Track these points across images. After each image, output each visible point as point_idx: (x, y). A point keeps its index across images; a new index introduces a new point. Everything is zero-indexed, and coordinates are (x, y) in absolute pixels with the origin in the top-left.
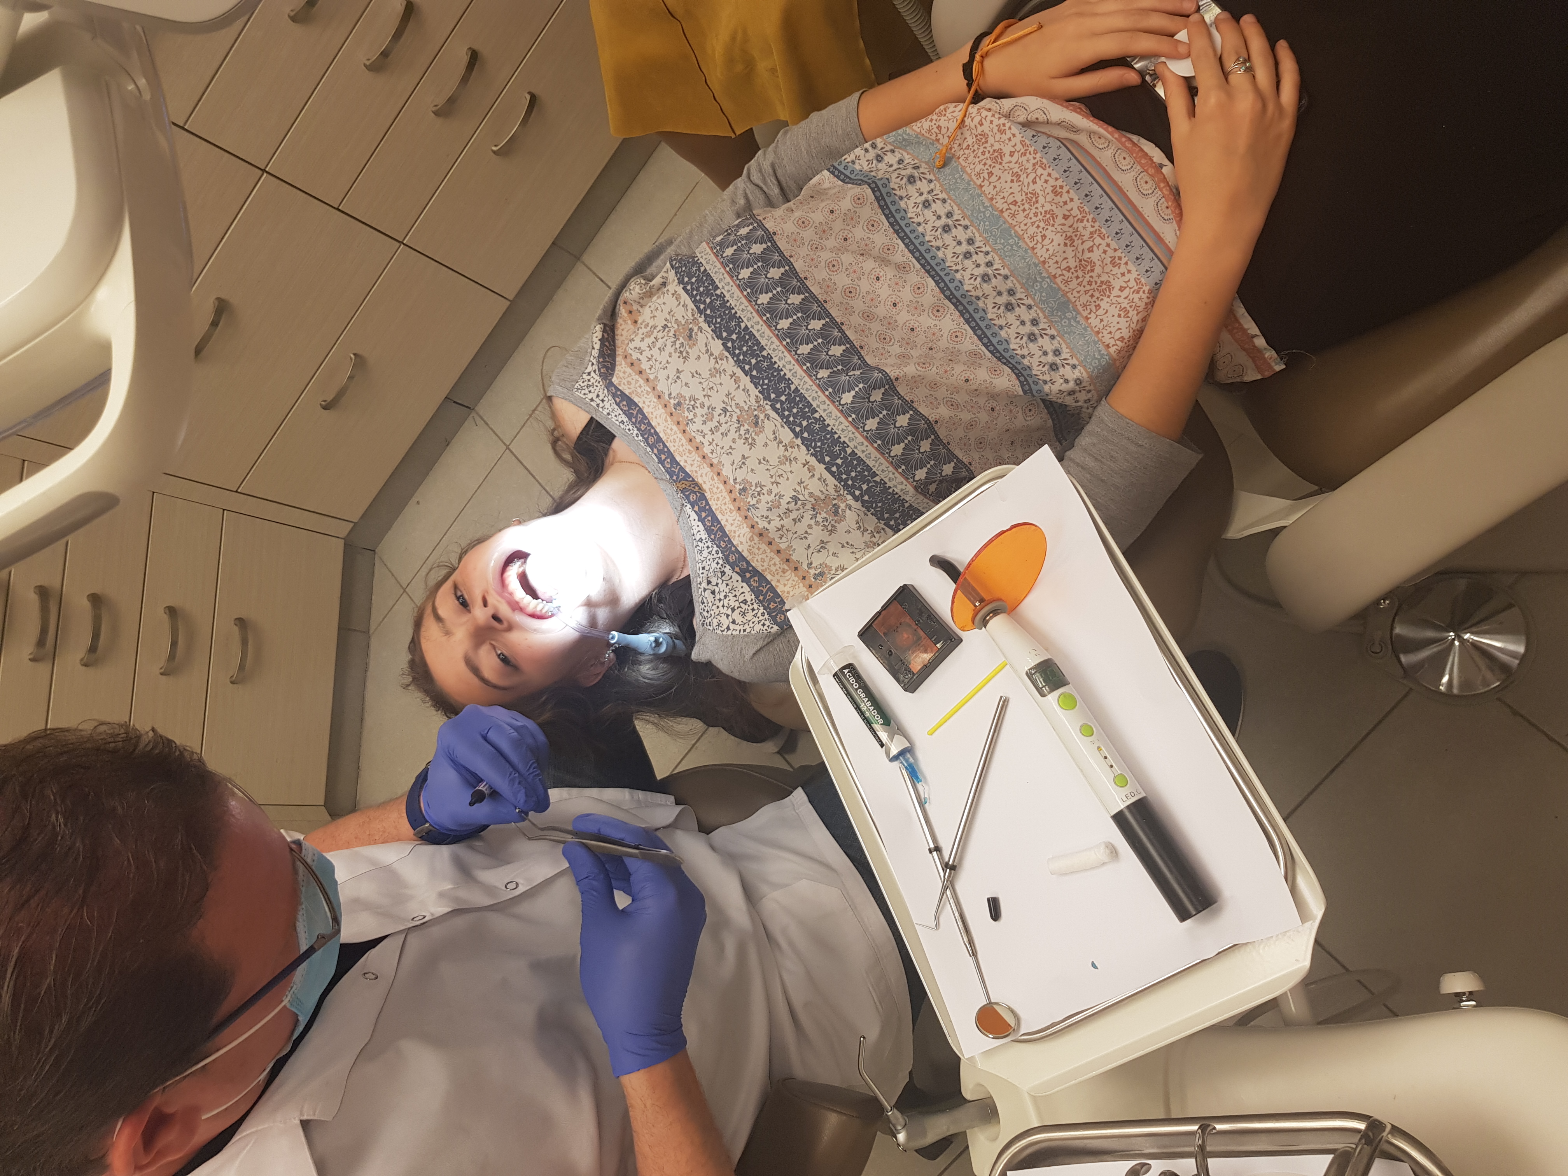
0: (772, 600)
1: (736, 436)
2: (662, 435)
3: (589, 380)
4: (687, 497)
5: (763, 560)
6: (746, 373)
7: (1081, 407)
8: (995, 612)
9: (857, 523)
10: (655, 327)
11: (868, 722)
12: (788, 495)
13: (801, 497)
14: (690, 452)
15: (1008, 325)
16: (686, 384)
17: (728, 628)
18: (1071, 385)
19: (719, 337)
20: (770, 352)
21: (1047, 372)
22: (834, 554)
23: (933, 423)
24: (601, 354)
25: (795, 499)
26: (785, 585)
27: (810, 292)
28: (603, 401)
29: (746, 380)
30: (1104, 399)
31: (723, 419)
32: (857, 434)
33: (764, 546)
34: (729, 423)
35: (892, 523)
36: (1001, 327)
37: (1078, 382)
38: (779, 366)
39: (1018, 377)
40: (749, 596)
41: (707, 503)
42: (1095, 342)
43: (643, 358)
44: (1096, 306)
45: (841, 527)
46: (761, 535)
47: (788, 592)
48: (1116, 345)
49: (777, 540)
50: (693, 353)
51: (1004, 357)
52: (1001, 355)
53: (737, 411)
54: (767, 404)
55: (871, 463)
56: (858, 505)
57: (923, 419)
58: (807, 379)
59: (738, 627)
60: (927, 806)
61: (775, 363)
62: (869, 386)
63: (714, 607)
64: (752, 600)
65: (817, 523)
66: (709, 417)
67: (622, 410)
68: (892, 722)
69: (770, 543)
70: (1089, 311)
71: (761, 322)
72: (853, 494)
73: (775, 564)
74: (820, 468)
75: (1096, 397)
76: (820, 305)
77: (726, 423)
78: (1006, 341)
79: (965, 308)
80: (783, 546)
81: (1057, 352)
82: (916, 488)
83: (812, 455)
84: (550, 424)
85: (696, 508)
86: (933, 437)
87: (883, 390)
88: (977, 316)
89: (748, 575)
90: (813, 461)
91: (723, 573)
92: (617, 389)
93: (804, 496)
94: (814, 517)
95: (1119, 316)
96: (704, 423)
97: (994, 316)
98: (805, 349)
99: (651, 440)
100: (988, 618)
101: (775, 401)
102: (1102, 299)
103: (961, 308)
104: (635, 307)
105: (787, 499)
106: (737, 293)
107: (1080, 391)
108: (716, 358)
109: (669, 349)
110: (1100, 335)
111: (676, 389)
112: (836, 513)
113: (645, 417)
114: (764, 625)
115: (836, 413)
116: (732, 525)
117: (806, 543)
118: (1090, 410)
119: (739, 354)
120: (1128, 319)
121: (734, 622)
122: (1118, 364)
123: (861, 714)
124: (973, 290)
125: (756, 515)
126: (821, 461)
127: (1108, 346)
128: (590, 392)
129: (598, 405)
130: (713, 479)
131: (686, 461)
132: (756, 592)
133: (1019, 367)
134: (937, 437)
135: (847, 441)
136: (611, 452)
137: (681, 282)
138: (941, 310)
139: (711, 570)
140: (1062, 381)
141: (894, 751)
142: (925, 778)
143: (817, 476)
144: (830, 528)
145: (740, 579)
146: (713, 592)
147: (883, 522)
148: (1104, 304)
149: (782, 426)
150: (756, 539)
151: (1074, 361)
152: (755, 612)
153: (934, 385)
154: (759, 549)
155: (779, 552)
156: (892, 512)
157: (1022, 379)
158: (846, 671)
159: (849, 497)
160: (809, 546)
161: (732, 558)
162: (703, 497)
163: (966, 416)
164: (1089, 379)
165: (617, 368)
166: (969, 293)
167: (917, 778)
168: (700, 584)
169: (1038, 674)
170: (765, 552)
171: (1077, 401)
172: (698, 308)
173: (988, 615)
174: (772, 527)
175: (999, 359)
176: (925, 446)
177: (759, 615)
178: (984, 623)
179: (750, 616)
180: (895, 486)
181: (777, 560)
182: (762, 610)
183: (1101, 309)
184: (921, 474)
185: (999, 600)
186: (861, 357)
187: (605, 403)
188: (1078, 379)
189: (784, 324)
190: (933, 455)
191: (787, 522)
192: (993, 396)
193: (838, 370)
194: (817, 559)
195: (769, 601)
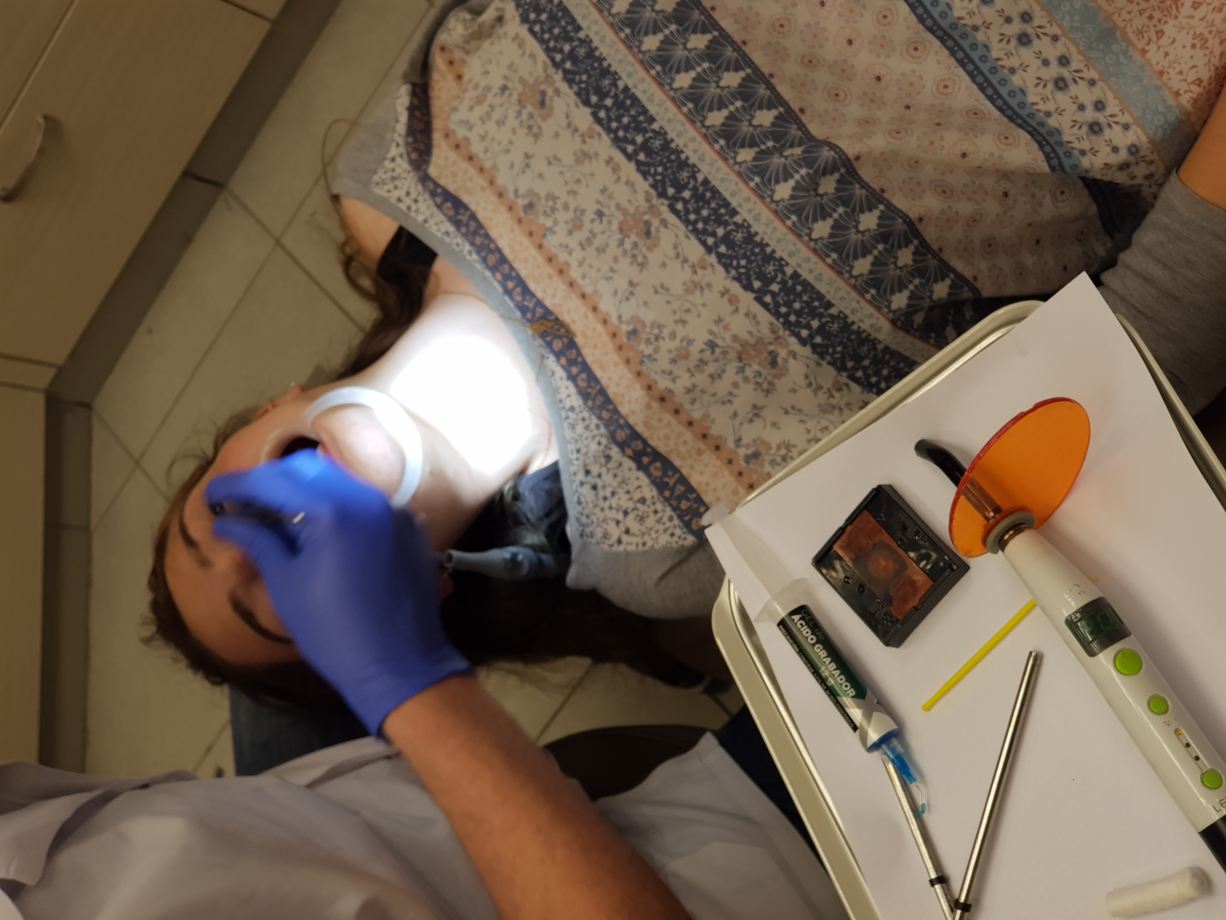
0: (683, 496)
1: (619, 252)
2: (507, 252)
3: (393, 170)
4: (549, 344)
5: (667, 437)
6: (629, 157)
7: (1140, 185)
8: (1017, 528)
9: (807, 377)
10: (488, 89)
11: (832, 693)
12: (701, 338)
13: (719, 342)
14: (550, 277)
15: (1024, 67)
16: (541, 176)
17: (619, 541)
18: (1123, 155)
19: (586, 102)
20: (663, 124)
21: (1085, 137)
22: (774, 425)
23: (916, 222)
24: (411, 131)
25: (712, 345)
26: (702, 473)
27: (721, 30)
28: (416, 201)
29: (629, 169)
30: (1174, 172)
31: (597, 227)
32: (800, 246)
33: (667, 417)
34: (607, 234)
35: (860, 374)
36: (1013, 71)
37: (1133, 150)
38: (678, 146)
39: (1041, 147)
40: (649, 492)
41: (579, 354)
42: (1158, 89)
43: (474, 137)
44: (1157, 33)
45: (783, 384)
46: (662, 399)
47: (708, 484)
48: (1191, 91)
49: (687, 406)
50: (548, 127)
51: (1019, 116)
52: (1015, 113)
53: (619, 214)
54: (662, 204)
55: (822, 288)
56: (806, 351)
57: (901, 217)
58: (720, 163)
59: (634, 540)
60: (925, 816)
61: (672, 140)
62: (816, 172)
63: (597, 510)
64: (653, 497)
65: (746, 380)
66: (576, 225)
67: (445, 215)
68: (869, 693)
69: (677, 412)
70: (1146, 40)
71: (648, 79)
72: (798, 336)
73: (685, 443)
74: (747, 299)
75: (1162, 170)
76: (737, 48)
77: (603, 233)
78: (1022, 91)
79: (957, 44)
80: (696, 415)
81: (1099, 106)
82: (893, 322)
83: (734, 278)
84: (340, 237)
85: (563, 361)
86: (916, 242)
87: (837, 176)
88: (975, 55)
89: (646, 460)
90: (736, 288)
91: (608, 458)
92: (437, 185)
93: (725, 340)
94: (741, 370)
95: (1194, 46)
96: (570, 233)
97: (1001, 54)
98: (716, 118)
99: (492, 259)
100: (1007, 537)
101: (675, 198)
102: (1166, 22)
103: (950, 43)
104: (458, 55)
105: (699, 345)
106: (610, 35)
107: (1137, 163)
108: (582, 136)
109: (511, 122)
110: (1165, 77)
111: (525, 183)
112: (774, 363)
113: (480, 226)
114: (672, 535)
115: (766, 214)
116: (618, 385)
117: (730, 409)
118: (1154, 189)
119: (617, 129)
120: (1207, 51)
121: (627, 532)
122: (1194, 119)
123: (822, 681)
124: (968, 17)
125: (653, 370)
126: (748, 287)
127: (1177, 94)
128: (396, 187)
129: (409, 208)
130: (586, 316)
131: (544, 291)
132: (660, 485)
133: (1042, 131)
134: (923, 242)
135: (785, 257)
136: (432, 280)
137: (525, 19)
138: (920, 47)
139: (590, 454)
140: (1109, 149)
141: (874, 736)
142: (921, 775)
143: (743, 310)
144: (765, 386)
145: (633, 465)
146: (594, 487)
147: (845, 374)
148: (1170, 29)
149: (687, 237)
150: (656, 405)
151: (1126, 118)
152: (659, 515)
153: (915, 164)
154: (660, 420)
155: (690, 424)
156: (858, 359)
157: (1048, 149)
158: (796, 618)
159: (793, 340)
160: (735, 415)
161: (621, 435)
162: (572, 344)
163: (965, 208)
164: (1149, 145)
165: (436, 152)
166: (962, 22)
167: (909, 775)
168: (575, 474)
169: (1084, 623)
170: (669, 424)
171: (1133, 178)
172: (552, 59)
173: (1007, 532)
174: (679, 387)
175: (1011, 119)
176: (905, 257)
177: (665, 519)
178: (1001, 544)
179: (651, 521)
180: (861, 321)
181: (688, 435)
182: (669, 512)
183: (1166, 37)
184: (900, 300)
185: (1023, 509)
186: (801, 126)
187: (419, 204)
188: (1134, 146)
189: (684, 80)
190: (919, 271)
191: (701, 379)
192: (1005, 175)
193: (768, 148)
194: (749, 433)
195: (679, 498)
